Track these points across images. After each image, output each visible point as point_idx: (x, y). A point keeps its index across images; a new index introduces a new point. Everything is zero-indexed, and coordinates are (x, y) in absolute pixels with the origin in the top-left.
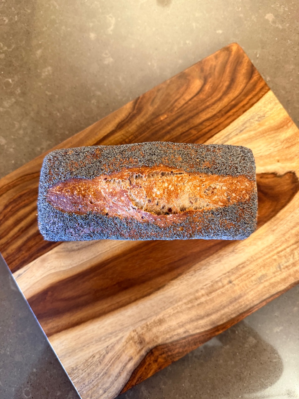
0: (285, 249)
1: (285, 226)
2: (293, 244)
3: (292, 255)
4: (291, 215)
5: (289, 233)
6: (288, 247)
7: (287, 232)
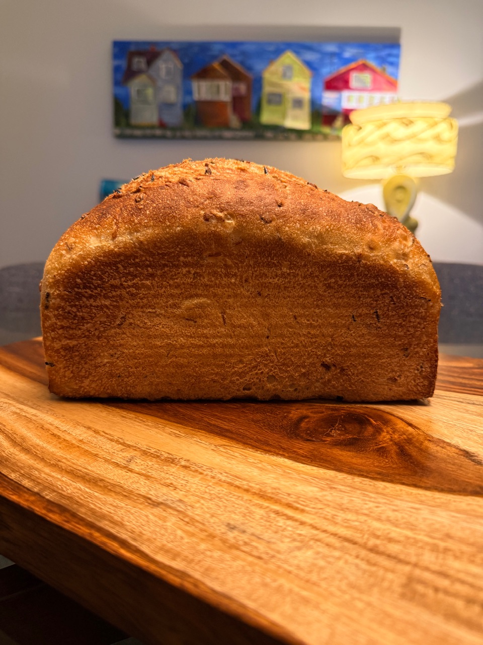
0: (302, 523)
1: (371, 505)
2: (334, 535)
3: (297, 544)
4: (417, 506)
5: (363, 518)
6: (314, 527)
7: (357, 512)
